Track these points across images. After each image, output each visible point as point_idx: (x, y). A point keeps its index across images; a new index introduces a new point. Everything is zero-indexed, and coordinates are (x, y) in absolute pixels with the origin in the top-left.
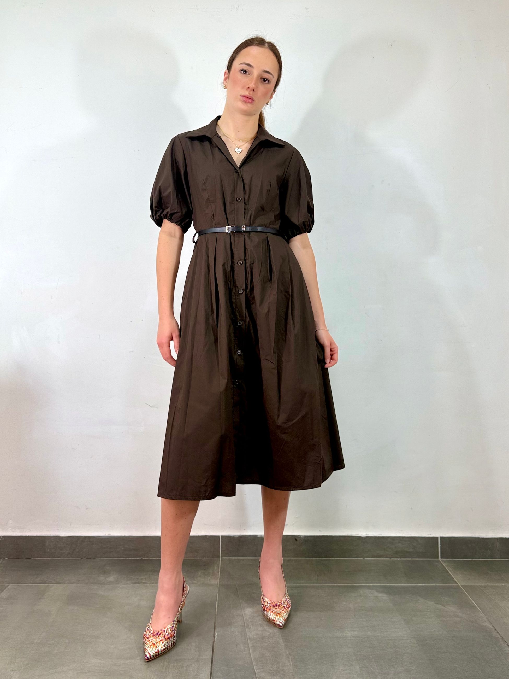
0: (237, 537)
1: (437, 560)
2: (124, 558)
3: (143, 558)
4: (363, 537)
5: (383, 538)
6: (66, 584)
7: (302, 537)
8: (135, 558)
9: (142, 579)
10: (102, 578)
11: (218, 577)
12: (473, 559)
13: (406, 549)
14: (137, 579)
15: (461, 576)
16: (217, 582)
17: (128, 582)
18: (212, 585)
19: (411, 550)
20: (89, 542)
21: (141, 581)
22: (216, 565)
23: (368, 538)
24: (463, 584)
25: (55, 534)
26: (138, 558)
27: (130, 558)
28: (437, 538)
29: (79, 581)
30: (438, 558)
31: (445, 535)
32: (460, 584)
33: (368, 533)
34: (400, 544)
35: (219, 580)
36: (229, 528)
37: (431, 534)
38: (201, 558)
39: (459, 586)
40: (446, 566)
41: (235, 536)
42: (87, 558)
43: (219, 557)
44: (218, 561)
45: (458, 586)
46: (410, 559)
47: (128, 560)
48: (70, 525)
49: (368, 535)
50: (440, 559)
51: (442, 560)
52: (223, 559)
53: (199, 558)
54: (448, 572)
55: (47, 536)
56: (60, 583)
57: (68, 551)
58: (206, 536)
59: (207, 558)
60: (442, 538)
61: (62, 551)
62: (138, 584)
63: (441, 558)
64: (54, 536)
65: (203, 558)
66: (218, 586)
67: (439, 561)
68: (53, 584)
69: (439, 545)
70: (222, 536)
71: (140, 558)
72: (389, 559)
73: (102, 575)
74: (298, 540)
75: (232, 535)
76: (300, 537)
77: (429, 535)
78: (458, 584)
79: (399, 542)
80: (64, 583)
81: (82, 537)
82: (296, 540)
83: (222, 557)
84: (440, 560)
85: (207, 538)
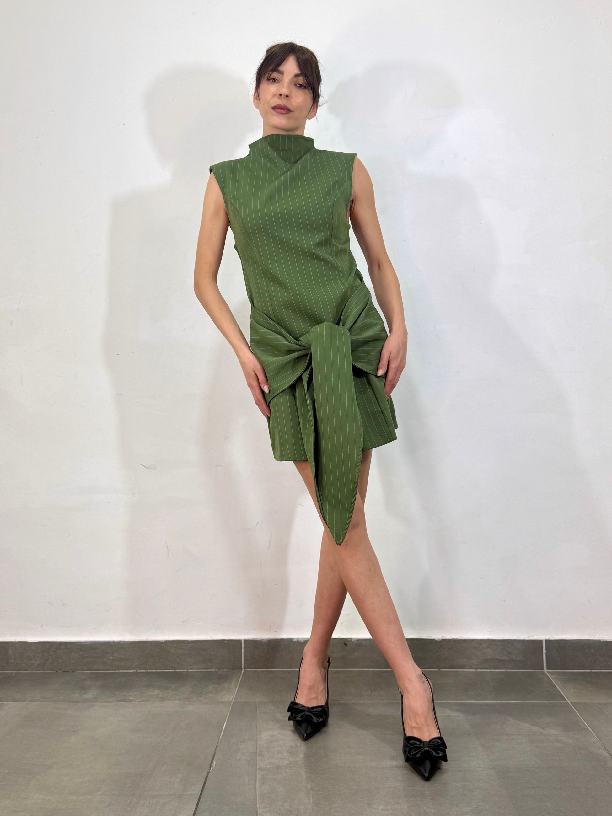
0: (266, 641)
1: (542, 672)
2: (114, 671)
3: (139, 671)
4: (438, 640)
5: (465, 641)
6: (27, 702)
7: (353, 640)
8: (129, 671)
9: (129, 696)
10: (76, 695)
11: (234, 694)
12: (593, 671)
13: (497, 657)
14: (124, 695)
15: (573, 691)
16: (231, 698)
17: (111, 700)
18: (223, 702)
19: (505, 658)
20: (65, 650)
21: (128, 698)
22: (235, 679)
23: (444, 641)
24: (575, 701)
25: (22, 640)
26: (132, 671)
27: (121, 671)
28: (540, 642)
29: (45, 698)
30: (543, 669)
31: (551, 637)
32: (569, 701)
33: (444, 636)
34: (489, 650)
35: (234, 697)
36: (255, 629)
37: (532, 637)
38: (216, 670)
39: (568, 703)
40: (552, 679)
41: (263, 640)
42: (63, 672)
43: (242, 669)
44: (240, 674)
45: (566, 703)
46: (504, 670)
47: (118, 673)
48: (41, 627)
49: (445, 637)
50: (545, 670)
51: (548, 672)
52: (247, 671)
53: (214, 670)
54: (555, 686)
55: (11, 642)
56: (18, 701)
57: (38, 662)
58: (223, 640)
59: (225, 670)
60: (547, 641)
61: (30, 662)
62: (123, 701)
63: (548, 668)
64: (19, 642)
65: (220, 670)
66: (232, 703)
67: (544, 673)
68: (9, 702)
69: (544, 651)
70: (245, 640)
71: (135, 671)
72: (474, 670)
73: (77, 692)
74: (348, 645)
75: (257, 639)
76: (351, 641)
77: (530, 637)
78: (567, 701)
79: (488, 647)
80: (24, 701)
81: (57, 642)
82: (346, 644)
83: (245, 668)
84: (546, 672)
85: (225, 643)
